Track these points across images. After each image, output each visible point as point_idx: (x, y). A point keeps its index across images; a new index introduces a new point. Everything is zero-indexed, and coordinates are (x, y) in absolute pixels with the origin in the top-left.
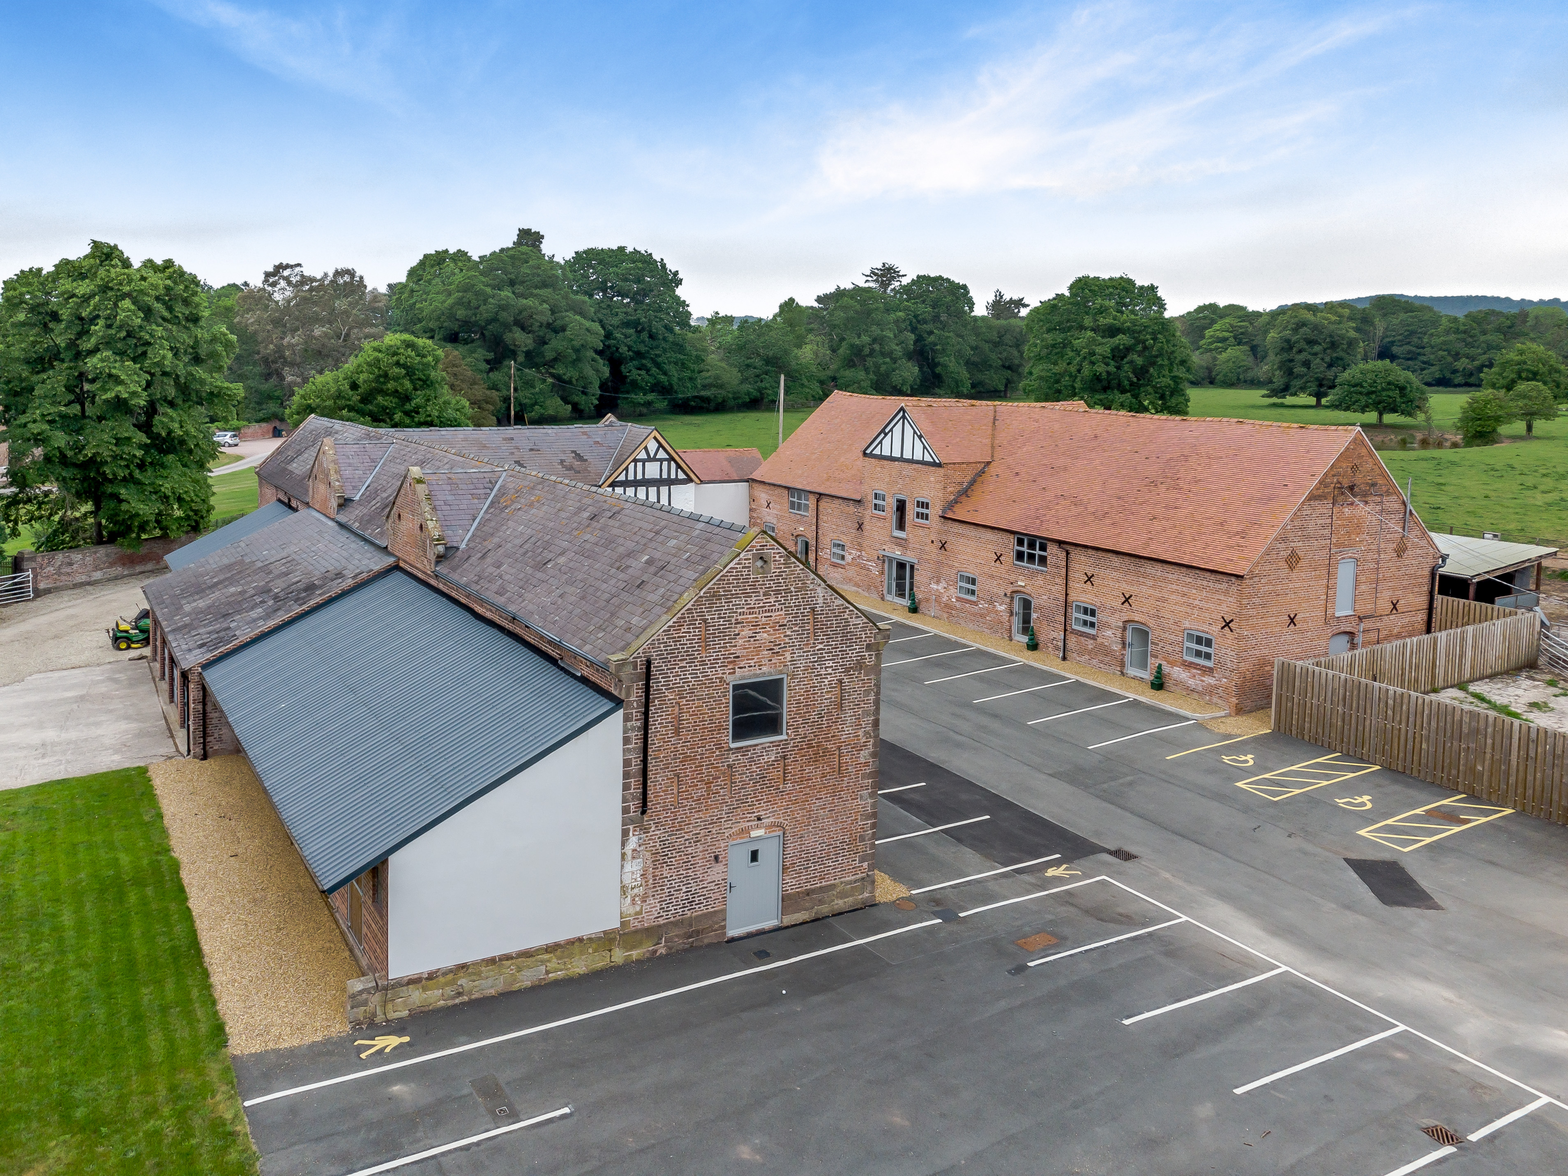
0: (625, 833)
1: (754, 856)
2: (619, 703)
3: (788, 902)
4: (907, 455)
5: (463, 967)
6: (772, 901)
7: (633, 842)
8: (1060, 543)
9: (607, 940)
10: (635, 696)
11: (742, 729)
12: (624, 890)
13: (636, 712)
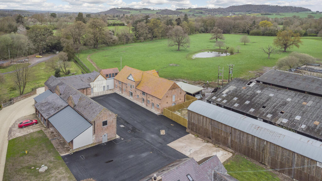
0: (93, 135)
1: (105, 136)
2: (92, 125)
3: (108, 139)
4: (132, 80)
5: (79, 148)
6: (107, 139)
7: (94, 136)
8: (146, 93)
9: (92, 144)
10: (94, 124)
11: (103, 125)
12: (93, 140)
13: (94, 125)
